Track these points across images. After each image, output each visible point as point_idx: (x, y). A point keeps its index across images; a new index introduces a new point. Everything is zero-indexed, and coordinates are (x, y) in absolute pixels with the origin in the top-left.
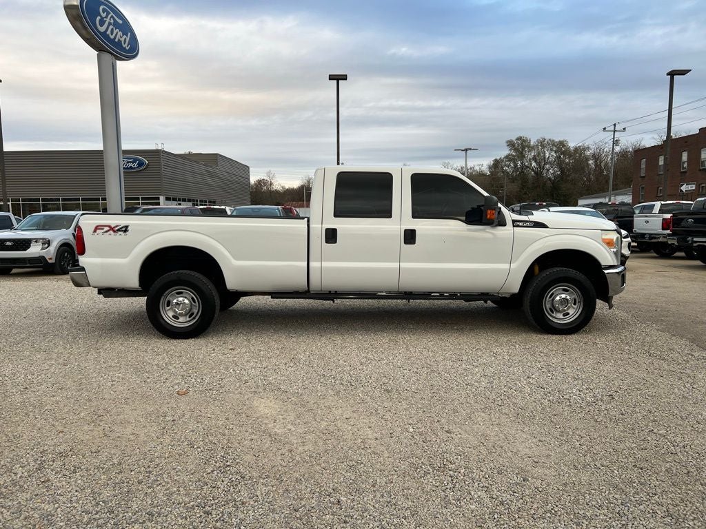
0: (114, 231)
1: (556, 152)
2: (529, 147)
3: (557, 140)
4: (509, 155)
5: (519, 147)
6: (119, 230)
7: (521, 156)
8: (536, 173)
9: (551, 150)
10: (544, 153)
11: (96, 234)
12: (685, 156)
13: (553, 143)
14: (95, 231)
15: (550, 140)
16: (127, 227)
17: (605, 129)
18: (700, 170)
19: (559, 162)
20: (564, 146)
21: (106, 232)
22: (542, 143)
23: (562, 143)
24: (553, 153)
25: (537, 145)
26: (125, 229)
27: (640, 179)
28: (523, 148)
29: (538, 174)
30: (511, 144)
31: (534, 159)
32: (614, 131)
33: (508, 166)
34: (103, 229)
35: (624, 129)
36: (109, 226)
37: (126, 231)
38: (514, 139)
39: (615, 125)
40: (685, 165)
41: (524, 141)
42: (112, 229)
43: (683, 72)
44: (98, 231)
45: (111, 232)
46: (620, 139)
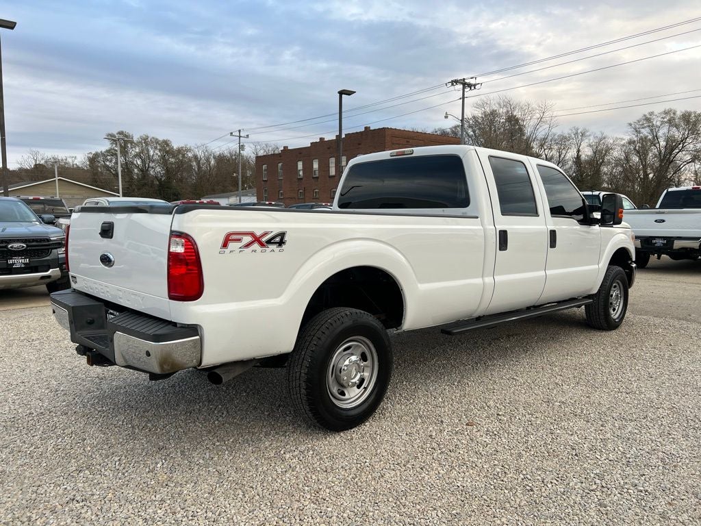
0: (262, 245)
1: (160, 150)
2: (132, 142)
3: (161, 139)
4: (111, 149)
5: (122, 141)
6: (269, 242)
7: (124, 152)
8: (142, 170)
9: (156, 148)
10: (148, 151)
11: (227, 251)
12: (300, 165)
13: (157, 142)
14: (225, 245)
15: (153, 138)
16: (282, 235)
17: (231, 133)
18: (313, 178)
19: (164, 161)
20: (168, 145)
21: (248, 245)
22: (145, 141)
23: (166, 143)
24: (157, 152)
25: (141, 142)
26: (279, 240)
27: (263, 183)
28: (126, 142)
29: (144, 171)
30: (111, 137)
31: (138, 155)
32: (240, 137)
33: (111, 161)
34: (239, 240)
35: (248, 136)
36: (252, 234)
37: (281, 243)
38: (115, 133)
39: (240, 131)
40: (301, 173)
41: (126, 136)
42: (257, 240)
43: (349, 93)
44: (231, 245)
45: (256, 246)
46: (245, 144)
